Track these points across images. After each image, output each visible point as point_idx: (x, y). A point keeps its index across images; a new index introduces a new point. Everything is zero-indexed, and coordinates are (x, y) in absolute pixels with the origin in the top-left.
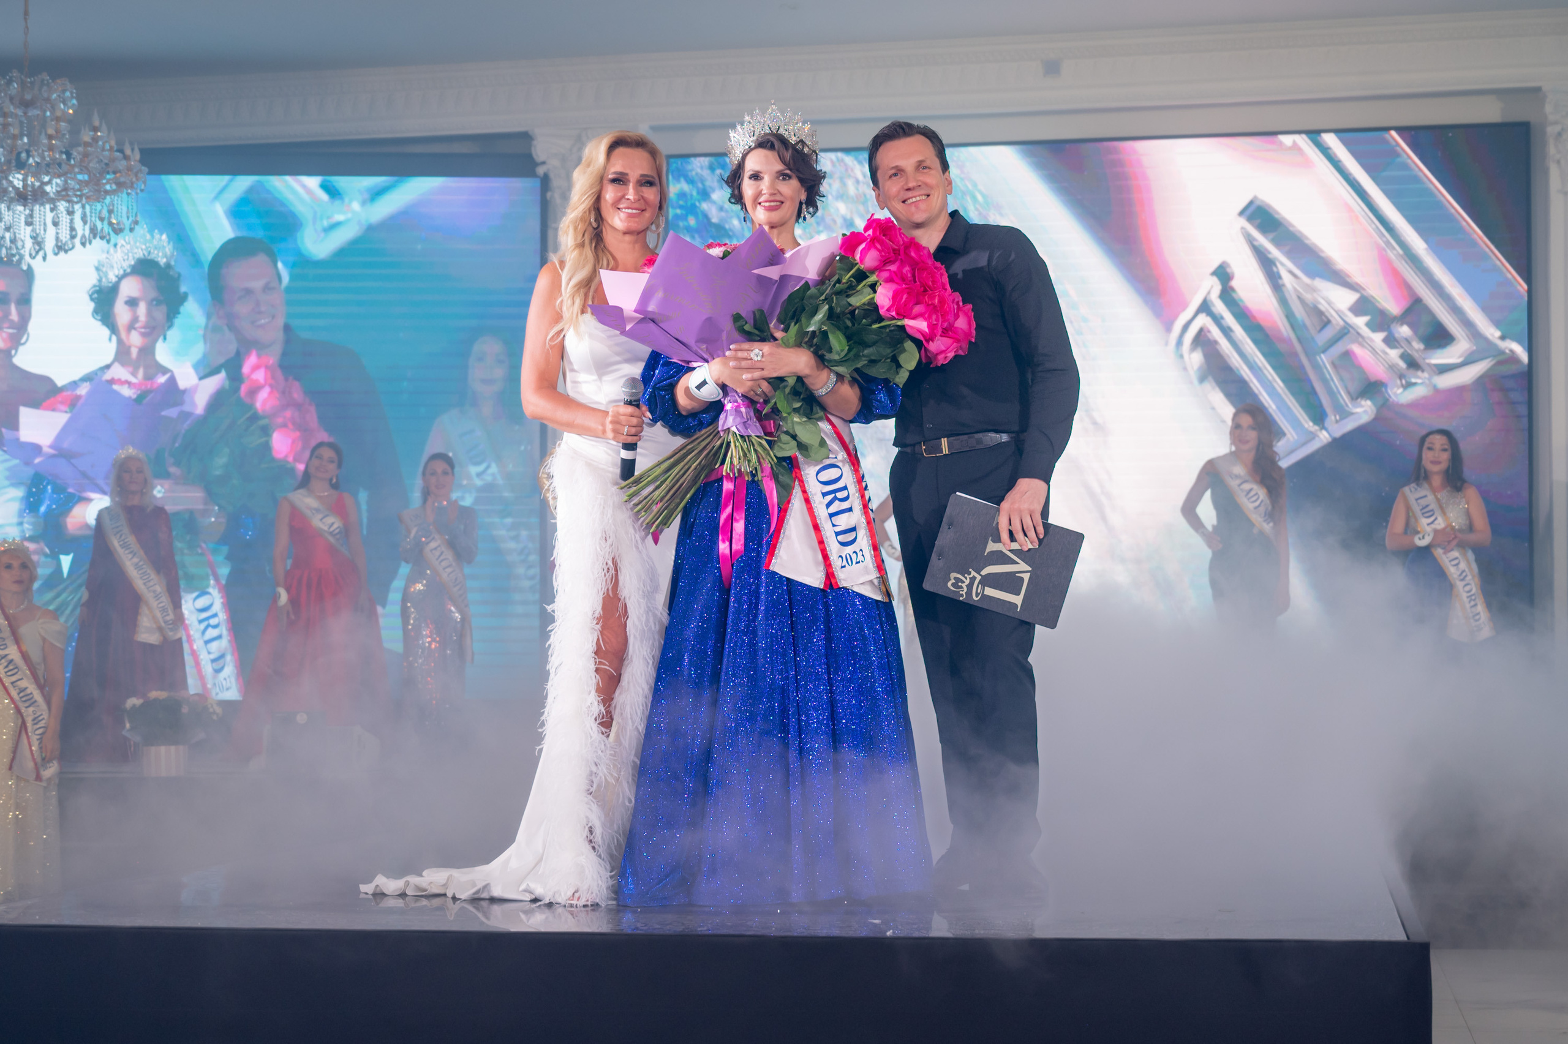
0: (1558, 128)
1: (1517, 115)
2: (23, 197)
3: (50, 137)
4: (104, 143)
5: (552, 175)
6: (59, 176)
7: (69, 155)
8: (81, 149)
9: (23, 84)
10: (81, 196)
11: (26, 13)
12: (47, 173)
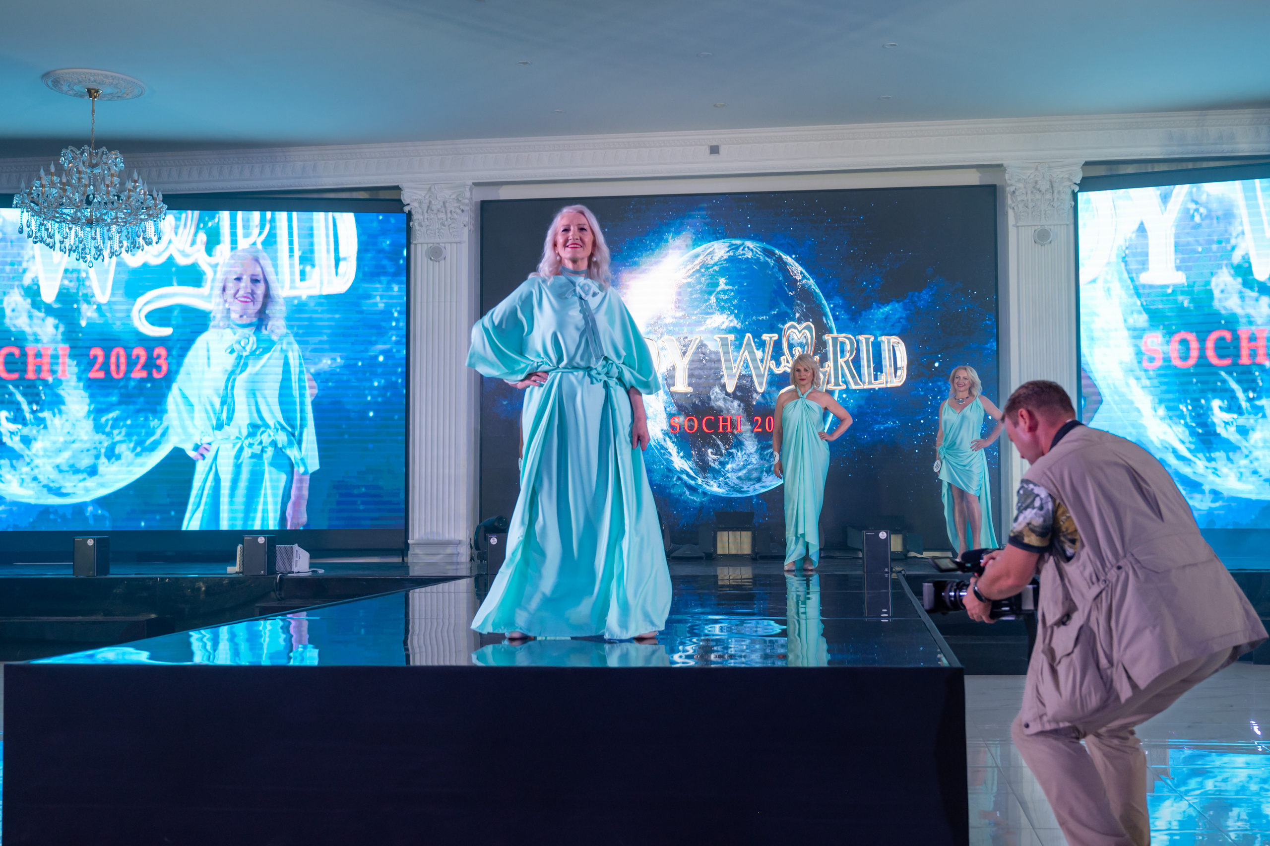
0: (1012, 189)
1: (988, 181)
2: (90, 222)
3: (108, 186)
4: (140, 190)
5: (413, 212)
6: (112, 210)
7: (119, 197)
8: (126, 193)
9: (91, 154)
10: (126, 223)
11: (93, 111)
12: (105, 209)
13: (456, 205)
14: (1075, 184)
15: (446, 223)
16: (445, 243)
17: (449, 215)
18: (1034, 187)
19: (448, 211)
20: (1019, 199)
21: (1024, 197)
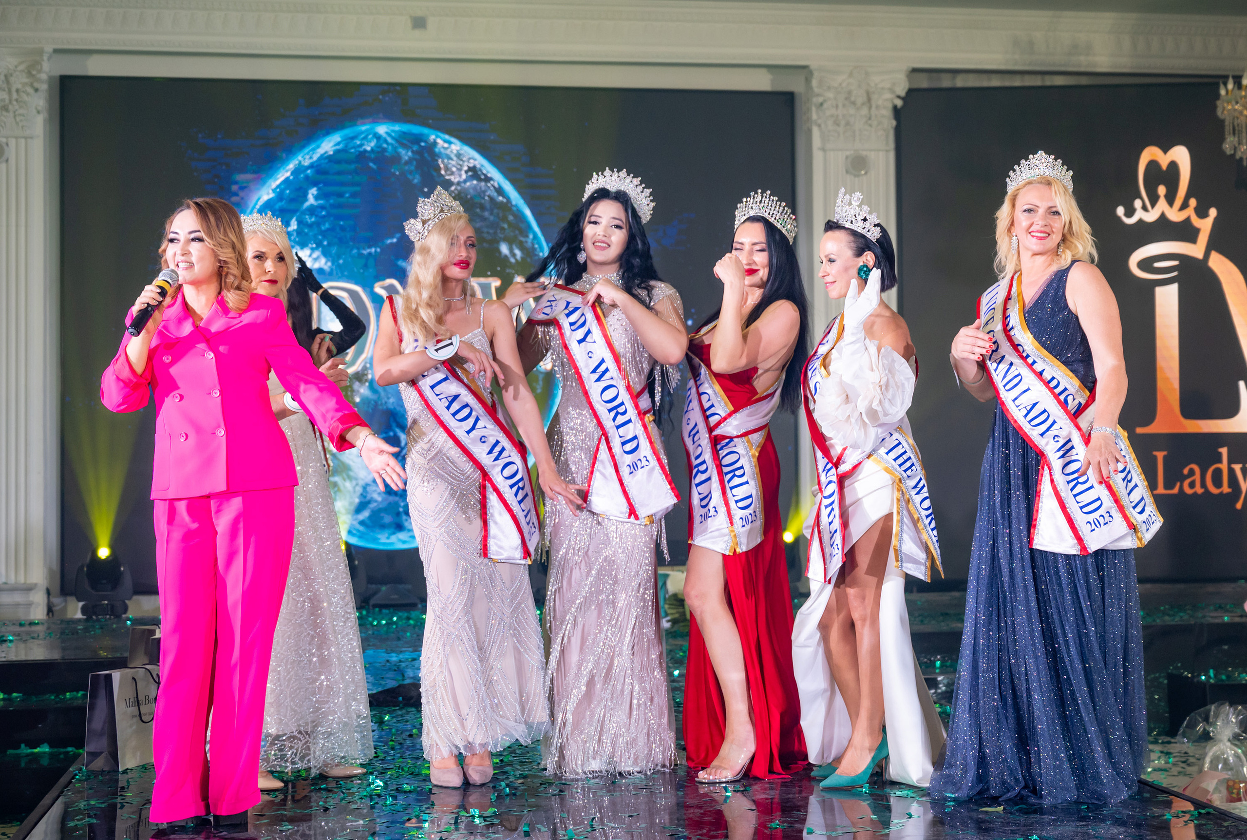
13: (26, 80)
14: (899, 97)
15: (10, 107)
16: (7, 137)
17: (15, 96)
18: (846, 99)
19: (14, 90)
20: (828, 113)
21: (833, 111)
